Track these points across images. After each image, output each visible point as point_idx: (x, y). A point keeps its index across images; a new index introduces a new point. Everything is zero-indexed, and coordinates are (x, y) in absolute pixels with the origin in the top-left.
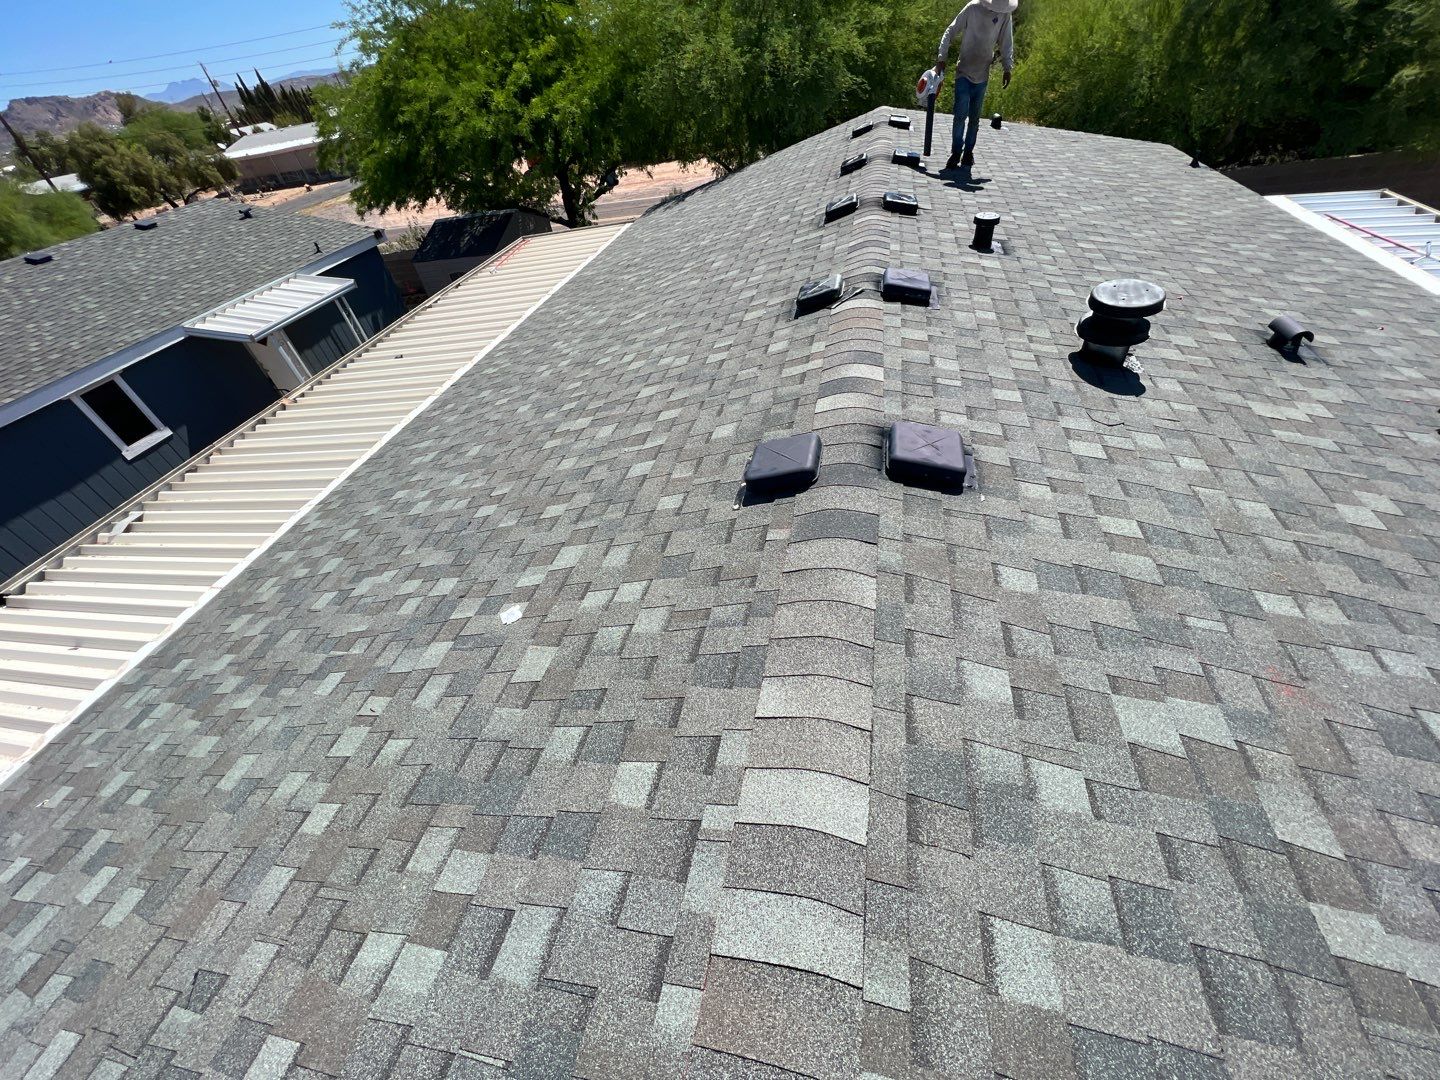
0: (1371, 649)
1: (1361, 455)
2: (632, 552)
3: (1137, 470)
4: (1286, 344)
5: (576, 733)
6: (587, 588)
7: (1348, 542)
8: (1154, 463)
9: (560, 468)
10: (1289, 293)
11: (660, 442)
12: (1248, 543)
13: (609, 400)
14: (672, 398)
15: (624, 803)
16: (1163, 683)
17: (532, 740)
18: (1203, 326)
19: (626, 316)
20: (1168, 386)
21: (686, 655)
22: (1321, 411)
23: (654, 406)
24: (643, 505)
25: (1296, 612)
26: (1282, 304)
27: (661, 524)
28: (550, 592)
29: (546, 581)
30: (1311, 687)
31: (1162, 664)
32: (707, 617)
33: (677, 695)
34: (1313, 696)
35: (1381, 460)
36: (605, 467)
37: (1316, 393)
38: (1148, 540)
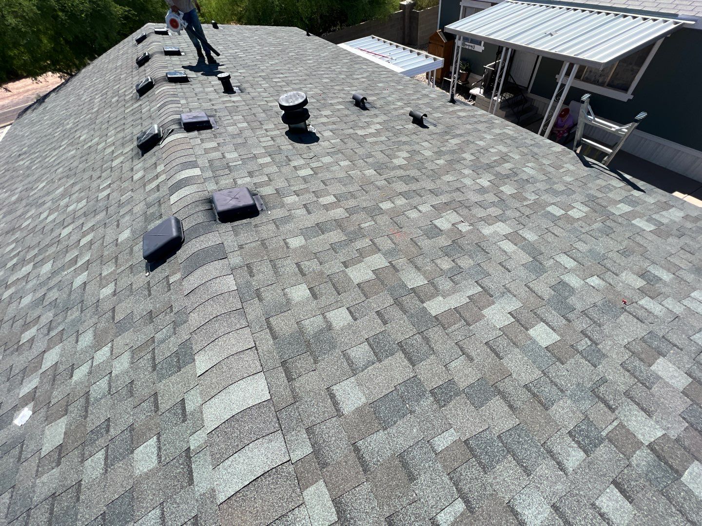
0: (415, 207)
1: (394, 139)
2: (95, 331)
3: (326, 174)
4: (360, 104)
5: (101, 455)
6: (73, 368)
7: (400, 173)
8: (332, 168)
9: (21, 305)
10: (356, 83)
11: (87, 258)
12: (371, 187)
13: (41, 247)
14: (85, 229)
15: (145, 470)
16: (361, 254)
17: (72, 480)
18: (332, 105)
19: (32, 189)
20: (327, 134)
21: (150, 369)
22: (379, 127)
23: (74, 238)
24: (90, 300)
25: (392, 205)
26: (355, 88)
27: (106, 306)
28: (47, 387)
29: (41, 382)
30: (403, 230)
31: (358, 248)
32: (154, 342)
33: (153, 393)
34: (405, 233)
35: (400, 139)
36: (55, 290)
37: (376, 120)
38: (339, 201)
